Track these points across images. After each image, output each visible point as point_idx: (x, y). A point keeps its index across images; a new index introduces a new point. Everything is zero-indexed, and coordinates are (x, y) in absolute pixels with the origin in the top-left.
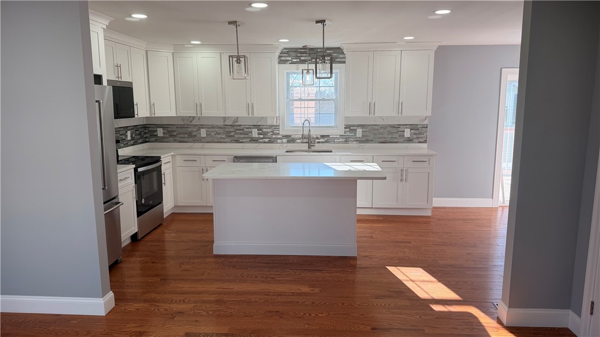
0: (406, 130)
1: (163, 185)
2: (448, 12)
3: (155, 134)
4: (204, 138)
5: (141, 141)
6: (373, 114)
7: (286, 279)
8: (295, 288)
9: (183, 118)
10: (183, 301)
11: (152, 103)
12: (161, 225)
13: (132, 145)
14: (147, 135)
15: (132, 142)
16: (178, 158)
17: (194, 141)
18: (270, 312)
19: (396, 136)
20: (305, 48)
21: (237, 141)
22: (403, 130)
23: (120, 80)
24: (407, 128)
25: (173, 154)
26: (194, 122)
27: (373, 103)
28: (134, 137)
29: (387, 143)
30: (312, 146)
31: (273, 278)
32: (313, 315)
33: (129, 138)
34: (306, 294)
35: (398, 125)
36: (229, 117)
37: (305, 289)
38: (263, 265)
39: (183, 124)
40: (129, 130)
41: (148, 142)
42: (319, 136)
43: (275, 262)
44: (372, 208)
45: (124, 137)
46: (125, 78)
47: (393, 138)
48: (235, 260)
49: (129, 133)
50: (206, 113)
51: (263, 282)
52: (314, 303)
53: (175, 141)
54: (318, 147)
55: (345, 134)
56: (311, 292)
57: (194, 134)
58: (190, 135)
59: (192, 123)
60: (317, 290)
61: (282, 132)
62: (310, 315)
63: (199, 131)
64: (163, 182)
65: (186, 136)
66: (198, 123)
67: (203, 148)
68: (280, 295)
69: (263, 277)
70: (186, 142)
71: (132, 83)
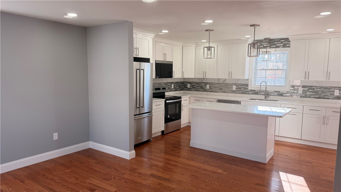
0: (336, 91)
1: (182, 111)
2: (330, 13)
3: (187, 86)
4: (208, 89)
5: (179, 89)
6: (307, 79)
7: (215, 164)
8: (215, 169)
9: (199, 79)
10: (161, 161)
11: (183, 71)
12: (179, 129)
13: (174, 91)
14: (183, 87)
15: (174, 90)
16: (192, 98)
17: (204, 91)
18: (193, 176)
19: (329, 94)
20: (265, 39)
21: (224, 92)
22: (333, 90)
23: (165, 60)
24: (336, 89)
25: (189, 96)
26: (204, 81)
27: (308, 72)
28: (176, 87)
29: (321, 98)
30: (267, 97)
31: (208, 162)
32: (213, 182)
33: (173, 87)
34: (218, 173)
35: (330, 87)
36: (221, 79)
37: (220, 171)
38: (209, 156)
39: (199, 82)
40: (173, 84)
41: (183, 90)
42: (273, 92)
43: (216, 156)
44: (301, 139)
45: (170, 87)
46: (168, 59)
47: (326, 95)
48: (198, 151)
49: (173, 85)
50: (208, 76)
51: (202, 163)
52: (218, 178)
53: (195, 90)
54: (271, 98)
55: (291, 91)
56: (222, 173)
57: (204, 87)
58: (202, 87)
59: (203, 82)
60: (225, 173)
61: (250, 88)
62: (211, 182)
63: (206, 86)
64: (182, 109)
65: (200, 88)
66: (206, 82)
67: (207, 95)
68: (205, 170)
69: (204, 161)
70: (200, 91)
71: (172, 62)
